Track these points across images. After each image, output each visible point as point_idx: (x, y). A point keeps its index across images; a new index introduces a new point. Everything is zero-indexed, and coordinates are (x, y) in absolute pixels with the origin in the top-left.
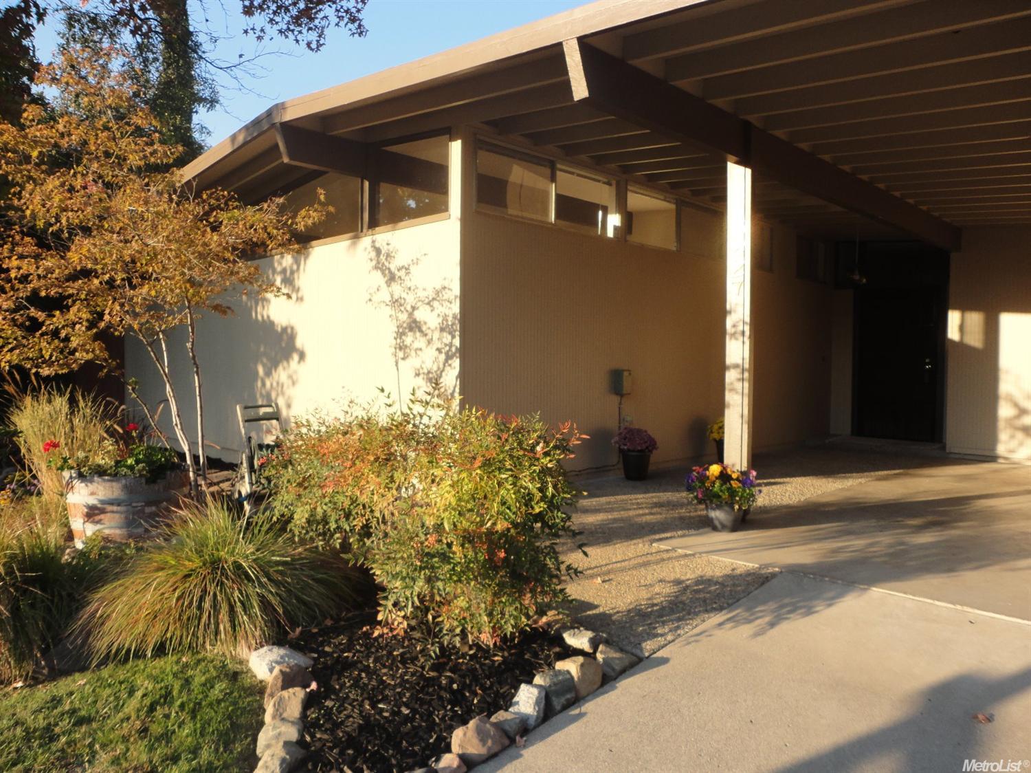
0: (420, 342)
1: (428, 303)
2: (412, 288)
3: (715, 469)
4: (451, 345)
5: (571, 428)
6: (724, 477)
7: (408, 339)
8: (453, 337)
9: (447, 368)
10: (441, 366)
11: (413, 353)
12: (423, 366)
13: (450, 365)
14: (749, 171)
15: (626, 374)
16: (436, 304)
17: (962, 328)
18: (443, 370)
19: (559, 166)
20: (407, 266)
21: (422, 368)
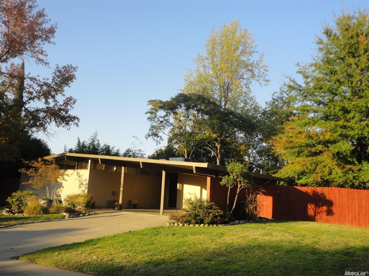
0: (83, 186)
2: (82, 179)
7: (81, 186)
11: (81, 188)
13: (86, 190)
15: (115, 192)
16: (85, 181)
20: (82, 175)
21: (82, 190)
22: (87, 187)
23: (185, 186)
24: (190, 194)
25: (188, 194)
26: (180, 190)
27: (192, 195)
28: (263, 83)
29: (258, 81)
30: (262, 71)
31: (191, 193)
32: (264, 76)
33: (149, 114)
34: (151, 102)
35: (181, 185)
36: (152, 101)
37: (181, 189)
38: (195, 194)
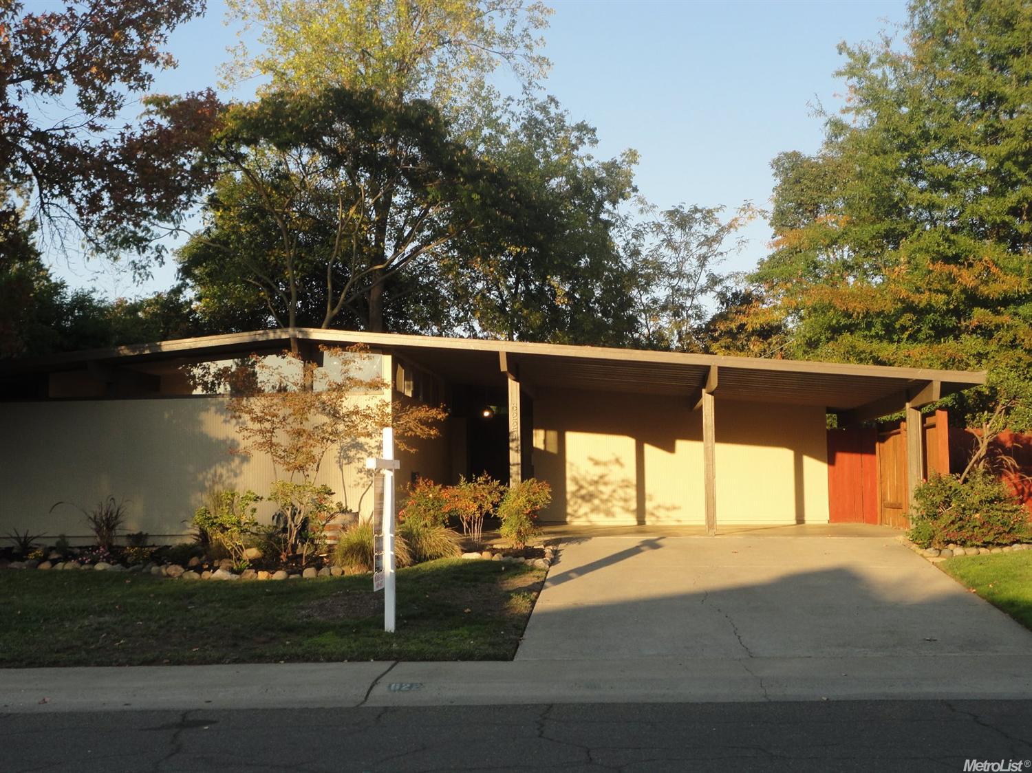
0: (363, 455)
14: (518, 384)
15: (417, 474)
17: (545, 442)
23: (572, 438)
25: (591, 463)
26: (551, 454)
27: (605, 464)
31: (602, 458)
35: (553, 435)
37: (553, 449)
38: (617, 461)
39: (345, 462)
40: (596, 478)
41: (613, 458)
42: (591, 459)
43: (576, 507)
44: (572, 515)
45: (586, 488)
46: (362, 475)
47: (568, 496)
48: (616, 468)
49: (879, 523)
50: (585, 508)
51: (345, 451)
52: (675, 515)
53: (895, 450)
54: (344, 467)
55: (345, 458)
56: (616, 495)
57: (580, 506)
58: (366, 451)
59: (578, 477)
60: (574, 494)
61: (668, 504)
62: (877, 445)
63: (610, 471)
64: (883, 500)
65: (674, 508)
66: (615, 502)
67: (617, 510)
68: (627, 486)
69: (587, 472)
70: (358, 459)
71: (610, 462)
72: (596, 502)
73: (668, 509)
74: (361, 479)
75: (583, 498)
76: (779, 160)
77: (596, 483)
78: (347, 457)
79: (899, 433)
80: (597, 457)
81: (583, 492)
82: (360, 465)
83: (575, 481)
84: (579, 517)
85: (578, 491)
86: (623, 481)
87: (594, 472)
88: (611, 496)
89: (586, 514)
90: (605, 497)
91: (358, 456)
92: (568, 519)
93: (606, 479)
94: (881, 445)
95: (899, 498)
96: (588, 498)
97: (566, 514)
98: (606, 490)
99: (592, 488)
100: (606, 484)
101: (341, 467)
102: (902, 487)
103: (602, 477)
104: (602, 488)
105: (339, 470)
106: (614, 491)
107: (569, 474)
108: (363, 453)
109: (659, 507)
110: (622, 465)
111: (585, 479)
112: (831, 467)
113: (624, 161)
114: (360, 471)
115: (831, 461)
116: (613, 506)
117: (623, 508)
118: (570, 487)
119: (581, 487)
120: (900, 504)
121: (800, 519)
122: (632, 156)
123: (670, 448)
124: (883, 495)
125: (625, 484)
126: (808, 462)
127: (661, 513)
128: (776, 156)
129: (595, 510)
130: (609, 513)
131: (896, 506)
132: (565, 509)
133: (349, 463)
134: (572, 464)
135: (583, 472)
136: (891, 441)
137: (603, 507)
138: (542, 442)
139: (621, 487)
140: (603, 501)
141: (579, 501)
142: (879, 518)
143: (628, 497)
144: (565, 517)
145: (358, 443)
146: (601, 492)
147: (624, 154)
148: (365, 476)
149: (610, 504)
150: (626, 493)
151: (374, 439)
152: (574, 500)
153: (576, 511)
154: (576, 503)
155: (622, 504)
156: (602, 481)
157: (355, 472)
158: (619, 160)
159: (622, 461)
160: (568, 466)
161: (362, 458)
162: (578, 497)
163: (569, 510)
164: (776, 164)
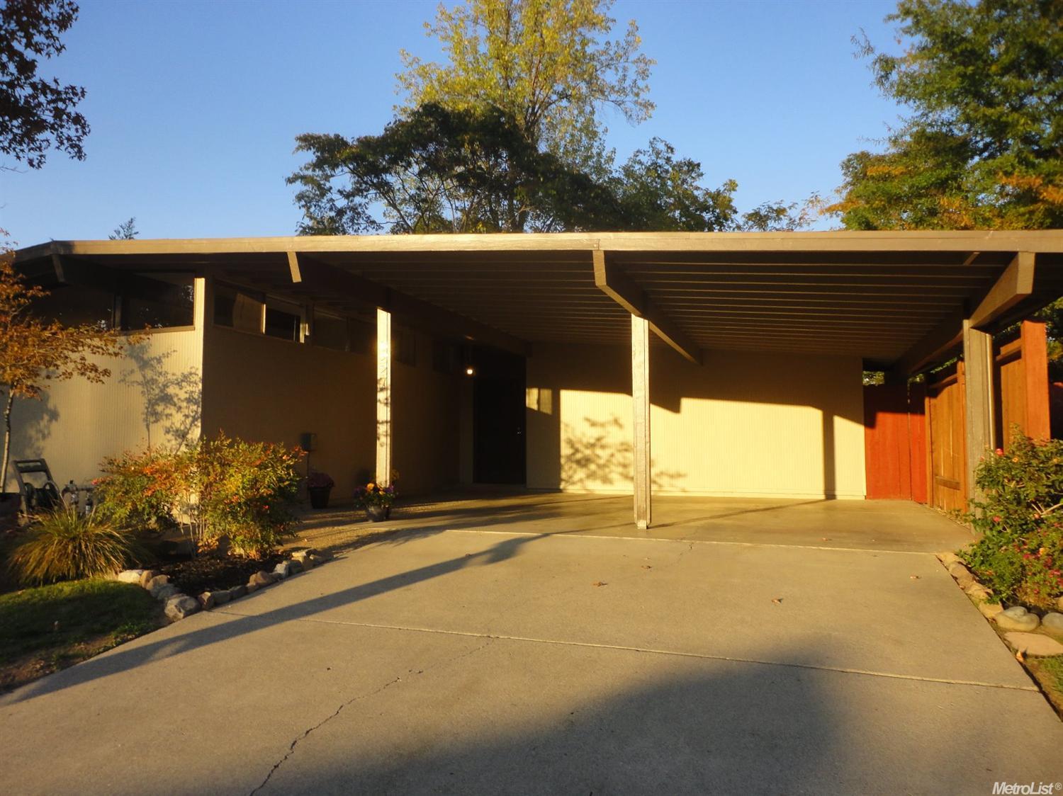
0: (172, 410)
1: (178, 384)
2: (163, 373)
3: (371, 486)
4: (197, 412)
5: (299, 449)
6: (376, 489)
7: (159, 408)
8: (198, 407)
9: (194, 428)
10: (188, 427)
11: (164, 418)
12: (173, 426)
13: (195, 425)
14: (389, 314)
15: (313, 436)
16: (184, 384)
17: (539, 402)
18: (190, 429)
19: (267, 295)
20: (158, 357)
21: (172, 428)
22: (200, 410)
23: (568, 397)
24: (593, 424)
25: (587, 425)
26: (545, 415)
27: (603, 425)
28: (635, 110)
29: (619, 103)
30: (632, 75)
31: (600, 418)
32: (635, 90)
33: (298, 182)
34: (308, 141)
35: (547, 393)
36: (312, 137)
37: (547, 409)
38: (616, 422)
39: (152, 419)
40: (592, 441)
41: (611, 418)
42: (587, 420)
43: (570, 473)
44: (567, 482)
45: (583, 452)
46: (170, 436)
47: (563, 461)
48: (613, 430)
49: (929, 501)
50: (580, 474)
51: (153, 405)
52: (680, 483)
53: (951, 406)
54: (152, 427)
55: (152, 415)
56: (614, 460)
57: (575, 472)
58: (175, 405)
59: (572, 438)
60: (569, 458)
61: (672, 470)
62: (927, 400)
63: (608, 433)
64: (934, 474)
65: (679, 475)
66: (613, 468)
67: (614, 476)
68: (626, 450)
69: (584, 434)
70: (167, 415)
71: (609, 422)
72: (593, 467)
73: (672, 476)
74: (169, 441)
75: (578, 462)
76: (849, 160)
77: (592, 446)
78: (155, 414)
79: (955, 381)
80: (594, 418)
81: (579, 456)
82: (168, 424)
83: (571, 443)
84: (573, 483)
85: (573, 454)
86: (622, 444)
87: (591, 434)
88: (608, 461)
89: (581, 480)
90: (602, 462)
91: (168, 411)
92: (562, 486)
93: (604, 442)
94: (933, 401)
95: (956, 474)
96: (584, 463)
97: (560, 480)
98: (603, 454)
99: (588, 452)
100: (603, 447)
101: (148, 426)
102: (960, 459)
103: (599, 439)
104: (599, 451)
105: (145, 429)
106: (612, 455)
107: (563, 436)
108: (172, 407)
109: (662, 474)
110: (620, 426)
111: (581, 442)
112: (870, 431)
113: (725, 189)
114: (168, 432)
115: (869, 423)
116: (610, 472)
117: (622, 474)
118: (565, 450)
119: (577, 451)
120: (958, 483)
121: (830, 493)
122: (732, 186)
123: (675, 408)
124: (935, 467)
125: (624, 447)
126: (840, 423)
127: (664, 481)
128: (845, 158)
129: (591, 476)
130: (606, 480)
131: (954, 486)
132: (560, 474)
133: (156, 421)
134: (567, 425)
135: (578, 434)
136: (945, 394)
137: (600, 472)
138: (535, 402)
139: (619, 451)
140: (599, 466)
141: (574, 466)
142: (929, 495)
143: (627, 462)
144: (559, 484)
145: (167, 395)
146: (598, 456)
147: (726, 184)
148: (173, 438)
149: (607, 470)
150: (625, 458)
151: (184, 390)
152: (570, 464)
153: (571, 477)
154: (571, 468)
155: (620, 469)
156: (598, 444)
157: (162, 432)
158: (722, 189)
159: (622, 421)
160: (562, 426)
161: (171, 415)
162: (572, 462)
163: (564, 475)
164: (847, 165)
